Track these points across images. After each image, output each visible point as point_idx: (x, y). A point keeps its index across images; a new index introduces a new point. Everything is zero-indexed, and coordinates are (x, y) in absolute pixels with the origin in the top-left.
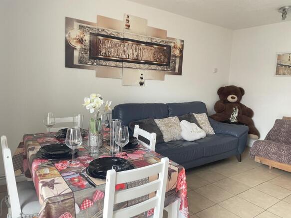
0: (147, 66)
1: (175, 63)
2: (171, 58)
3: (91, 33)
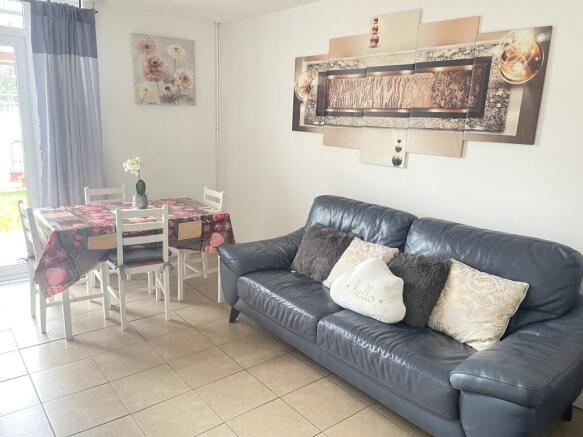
0: (412, 121)
1: (505, 105)
2: (490, 93)
3: (320, 73)
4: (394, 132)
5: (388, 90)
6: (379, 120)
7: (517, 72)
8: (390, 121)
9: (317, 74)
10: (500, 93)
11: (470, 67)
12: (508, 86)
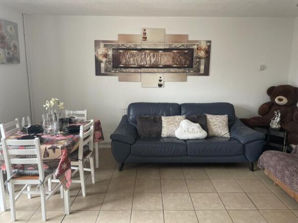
0: (166, 70)
1: (200, 64)
2: (194, 60)
3: (113, 49)
4: (157, 74)
5: (154, 58)
6: (150, 70)
7: (202, 54)
8: (155, 70)
9: (111, 49)
10: (197, 60)
11: (186, 51)
12: (200, 58)
